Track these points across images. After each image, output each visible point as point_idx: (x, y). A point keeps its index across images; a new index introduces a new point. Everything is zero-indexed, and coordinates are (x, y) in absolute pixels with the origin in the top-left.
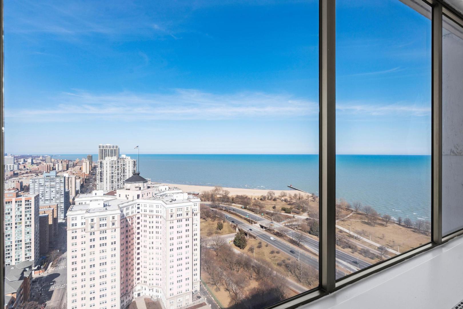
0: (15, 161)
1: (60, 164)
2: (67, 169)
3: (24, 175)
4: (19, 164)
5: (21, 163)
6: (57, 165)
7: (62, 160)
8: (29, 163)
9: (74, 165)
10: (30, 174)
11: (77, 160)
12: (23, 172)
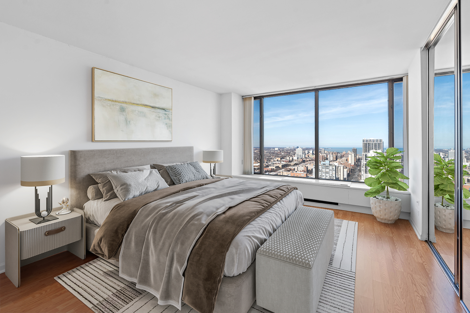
0: (303, 152)
1: (331, 155)
2: (337, 160)
3: (308, 162)
4: (305, 154)
5: (306, 153)
6: (329, 156)
8: (311, 153)
9: (341, 156)
10: (312, 162)
11: (344, 153)
12: (308, 160)
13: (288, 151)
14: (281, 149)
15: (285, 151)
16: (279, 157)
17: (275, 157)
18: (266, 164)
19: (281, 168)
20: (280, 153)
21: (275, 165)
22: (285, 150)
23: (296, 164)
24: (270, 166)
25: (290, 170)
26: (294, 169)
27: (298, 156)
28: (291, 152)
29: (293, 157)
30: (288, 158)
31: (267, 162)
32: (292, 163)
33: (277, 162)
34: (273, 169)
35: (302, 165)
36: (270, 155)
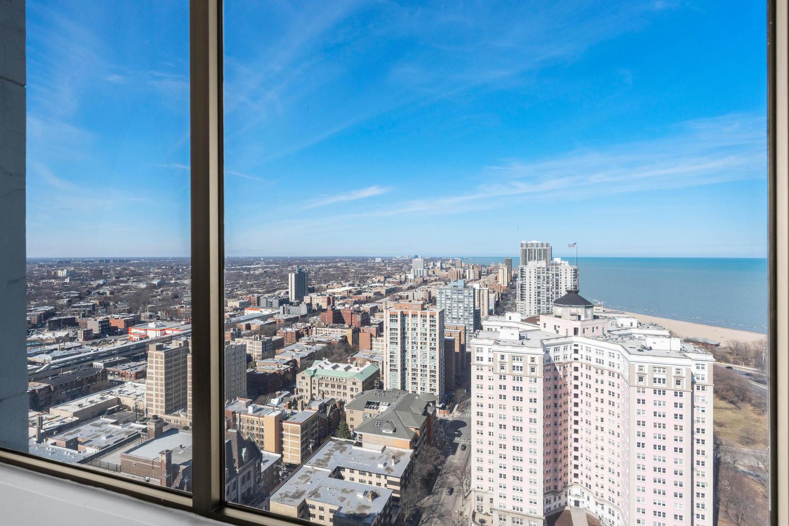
0: (425, 265)
1: (471, 271)
2: (480, 278)
3: (433, 283)
4: (429, 269)
5: (430, 267)
6: (467, 271)
7: (473, 265)
8: (438, 268)
9: (488, 272)
10: (438, 283)
11: (493, 265)
12: (432, 279)
13: (398, 263)
14: (387, 261)
15: (394, 264)
16: (381, 275)
17: (375, 275)
18: (357, 289)
19: (385, 295)
20: (384, 268)
21: (374, 290)
22: (394, 262)
23: (411, 288)
24: (365, 292)
25: (401, 298)
26: (407, 296)
27: (416, 273)
28: (405, 266)
29: (407, 275)
30: (398, 277)
31: (359, 285)
32: (405, 286)
33: (377, 284)
34: (370, 297)
35: (422, 289)
36: (365, 271)
